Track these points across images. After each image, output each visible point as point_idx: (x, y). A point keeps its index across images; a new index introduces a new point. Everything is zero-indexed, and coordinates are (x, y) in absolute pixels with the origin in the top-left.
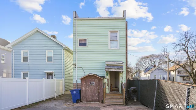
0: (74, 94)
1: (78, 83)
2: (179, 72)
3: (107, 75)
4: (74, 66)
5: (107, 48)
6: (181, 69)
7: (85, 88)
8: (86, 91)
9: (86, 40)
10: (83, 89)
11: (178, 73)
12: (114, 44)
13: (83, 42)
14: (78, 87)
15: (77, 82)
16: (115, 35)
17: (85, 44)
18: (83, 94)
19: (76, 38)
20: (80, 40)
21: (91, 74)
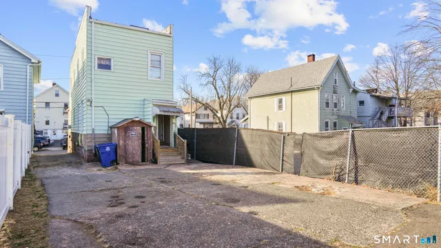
0: (106, 152)
1: (95, 133)
2: (197, 116)
3: (154, 120)
4: (89, 103)
5: (146, 77)
6: (202, 111)
7: (125, 142)
8: (125, 146)
9: (110, 60)
10: (121, 142)
11: (196, 118)
12: (156, 73)
13: (103, 63)
14: (96, 140)
15: (93, 132)
16: (158, 58)
17: (108, 67)
18: (120, 152)
19: (93, 55)
20: (98, 58)
21: (137, 119)
